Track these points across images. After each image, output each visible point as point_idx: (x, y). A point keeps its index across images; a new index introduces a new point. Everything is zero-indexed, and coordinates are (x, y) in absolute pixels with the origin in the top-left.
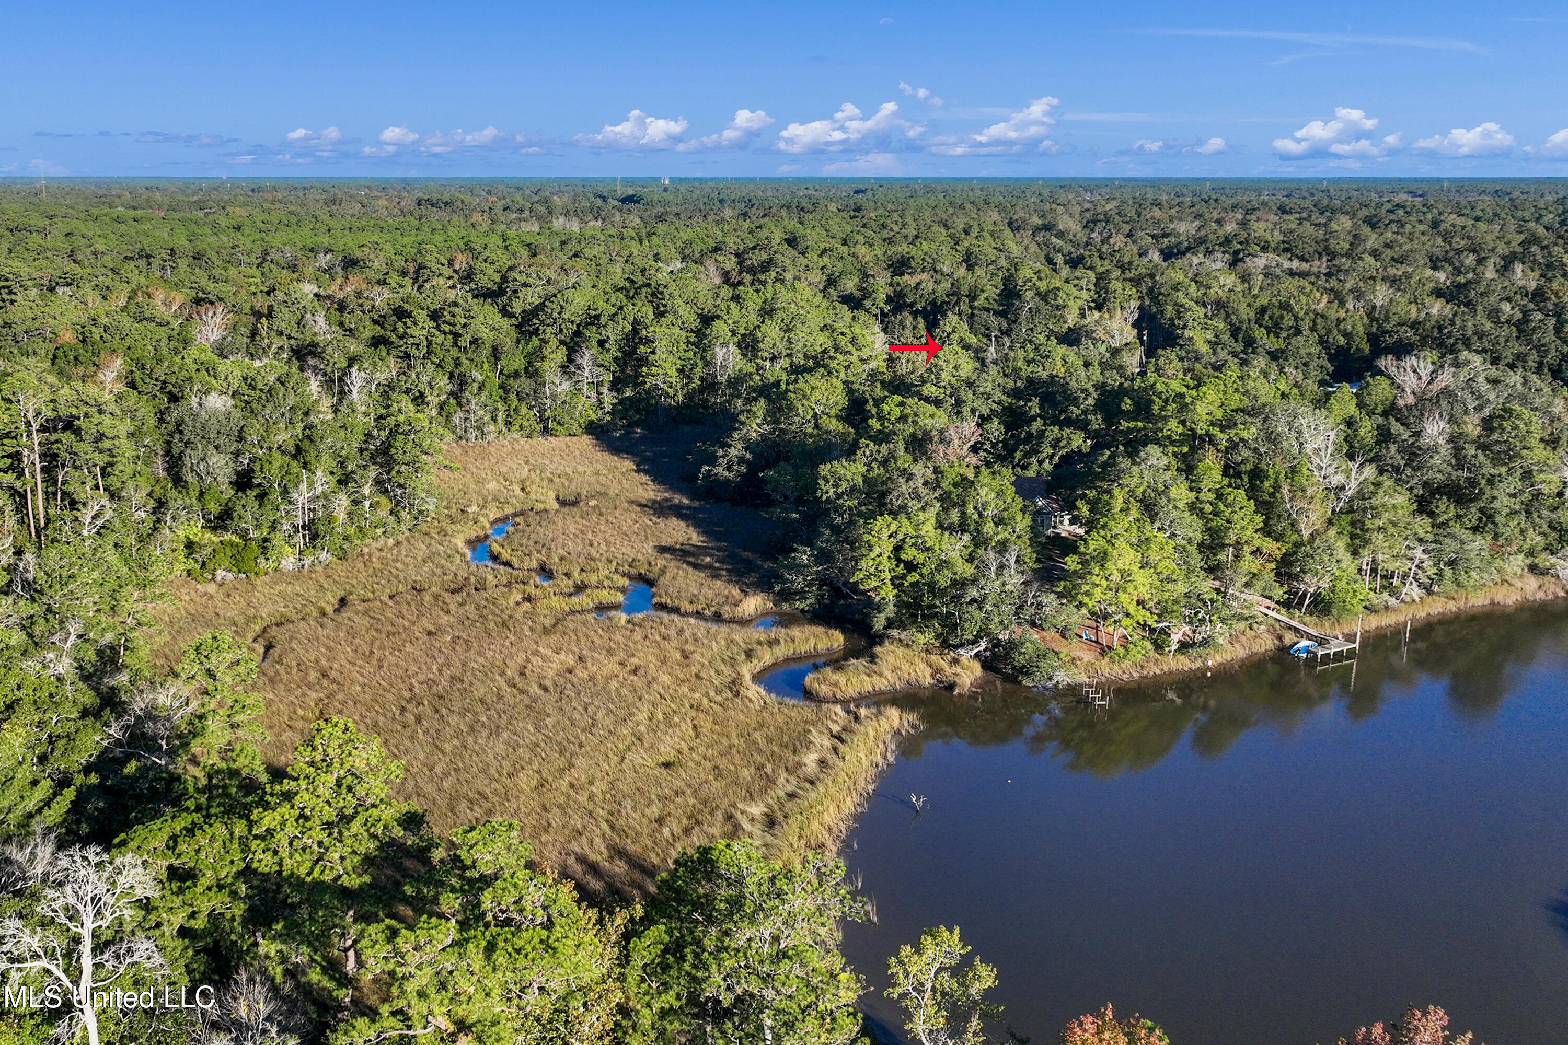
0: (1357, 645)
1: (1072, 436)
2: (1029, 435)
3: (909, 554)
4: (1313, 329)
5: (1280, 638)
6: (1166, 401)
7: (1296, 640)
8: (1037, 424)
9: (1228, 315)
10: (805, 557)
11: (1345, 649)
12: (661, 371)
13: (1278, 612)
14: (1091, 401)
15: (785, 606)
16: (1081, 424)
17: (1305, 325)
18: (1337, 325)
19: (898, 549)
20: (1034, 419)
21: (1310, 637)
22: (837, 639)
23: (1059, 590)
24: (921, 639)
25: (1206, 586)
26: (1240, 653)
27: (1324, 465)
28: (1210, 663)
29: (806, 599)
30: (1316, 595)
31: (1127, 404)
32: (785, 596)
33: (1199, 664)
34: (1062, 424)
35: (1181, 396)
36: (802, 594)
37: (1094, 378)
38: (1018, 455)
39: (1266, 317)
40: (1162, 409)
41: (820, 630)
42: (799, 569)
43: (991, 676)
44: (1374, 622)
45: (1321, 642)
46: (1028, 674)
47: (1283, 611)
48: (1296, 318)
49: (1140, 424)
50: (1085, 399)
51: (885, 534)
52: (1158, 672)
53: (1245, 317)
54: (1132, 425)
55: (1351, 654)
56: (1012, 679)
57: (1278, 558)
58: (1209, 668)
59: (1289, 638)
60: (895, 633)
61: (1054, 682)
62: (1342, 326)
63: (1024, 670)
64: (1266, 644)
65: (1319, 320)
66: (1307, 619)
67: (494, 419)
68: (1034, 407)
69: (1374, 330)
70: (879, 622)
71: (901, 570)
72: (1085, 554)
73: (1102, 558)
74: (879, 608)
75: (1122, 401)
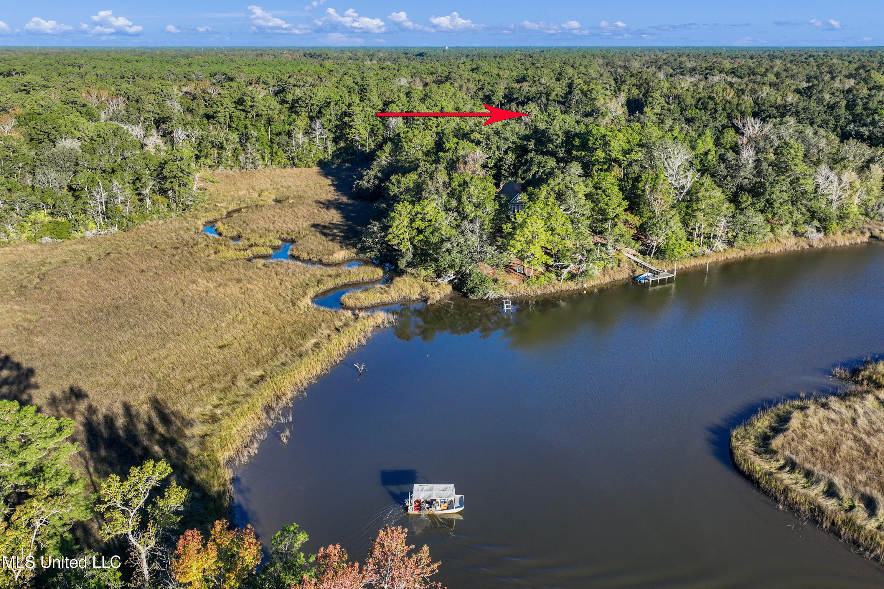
4: (724, 109)
9: (680, 103)
12: (357, 131)
17: (720, 108)
18: (737, 107)
39: (700, 103)
48: (716, 104)
53: (689, 103)
62: (739, 108)
65: (728, 105)
67: (263, 158)
69: (756, 110)
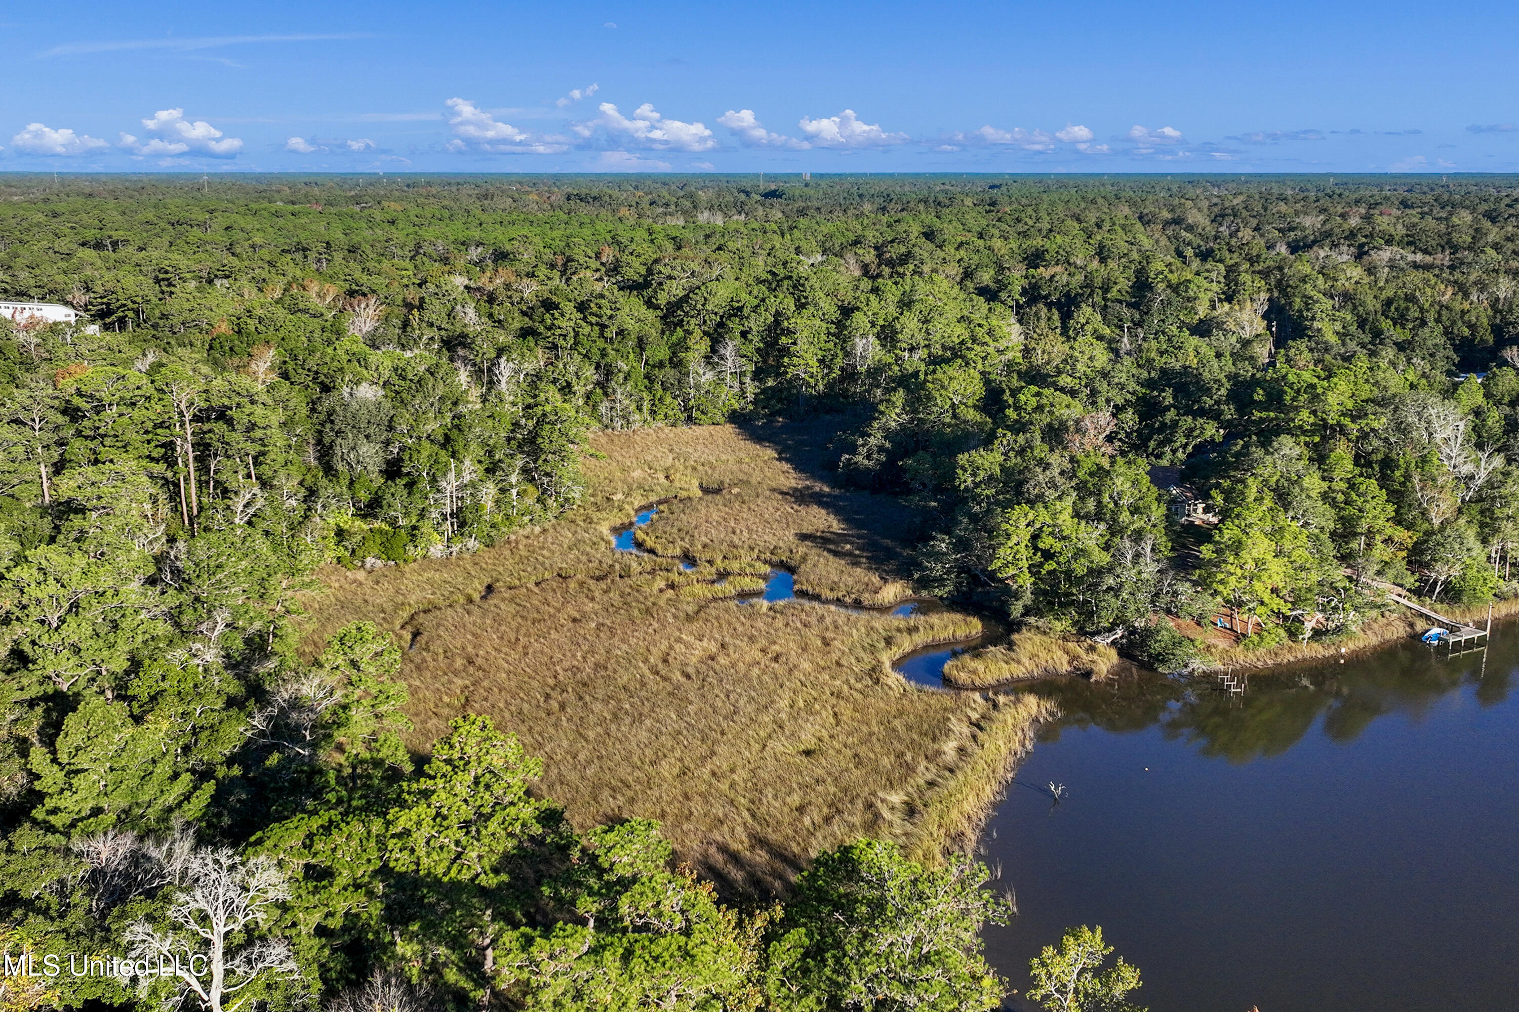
0: (1488, 632)
1: (1205, 426)
2: (1163, 424)
3: (1047, 542)
5: (1411, 625)
6: (1298, 392)
7: (1427, 627)
8: (1171, 414)
9: (1355, 307)
10: (943, 545)
11: (1476, 636)
12: (802, 362)
13: (1409, 599)
14: (1223, 391)
15: (924, 593)
16: (1214, 415)
19: (1035, 537)
20: (1167, 409)
21: (1441, 624)
22: (975, 627)
23: (1194, 578)
24: (1058, 626)
25: (1339, 574)
26: (1373, 640)
27: (1454, 455)
28: (1343, 650)
29: (944, 586)
30: (1447, 583)
31: (1259, 395)
32: (925, 583)
33: (1332, 651)
34: (1196, 414)
35: (1313, 386)
36: (941, 582)
37: (1226, 369)
38: (1152, 444)
40: (1294, 399)
41: (958, 617)
42: (938, 556)
43: (1128, 663)
44: (1504, 609)
45: (1453, 629)
46: (1163, 661)
47: (1414, 598)
48: (1422, 311)
49: (1272, 414)
50: (1218, 389)
51: (1022, 523)
52: (1292, 659)
54: (1264, 415)
55: (1482, 641)
56: (1148, 666)
57: (1410, 546)
58: (1343, 657)
59: (1420, 625)
60: (1032, 620)
61: (1190, 669)
63: (1160, 658)
64: (1398, 631)
66: (1438, 606)
67: (639, 409)
68: (1168, 397)
70: (1017, 610)
71: (1038, 558)
72: (1219, 543)
73: (1237, 547)
74: (1017, 596)
75: (1254, 391)
